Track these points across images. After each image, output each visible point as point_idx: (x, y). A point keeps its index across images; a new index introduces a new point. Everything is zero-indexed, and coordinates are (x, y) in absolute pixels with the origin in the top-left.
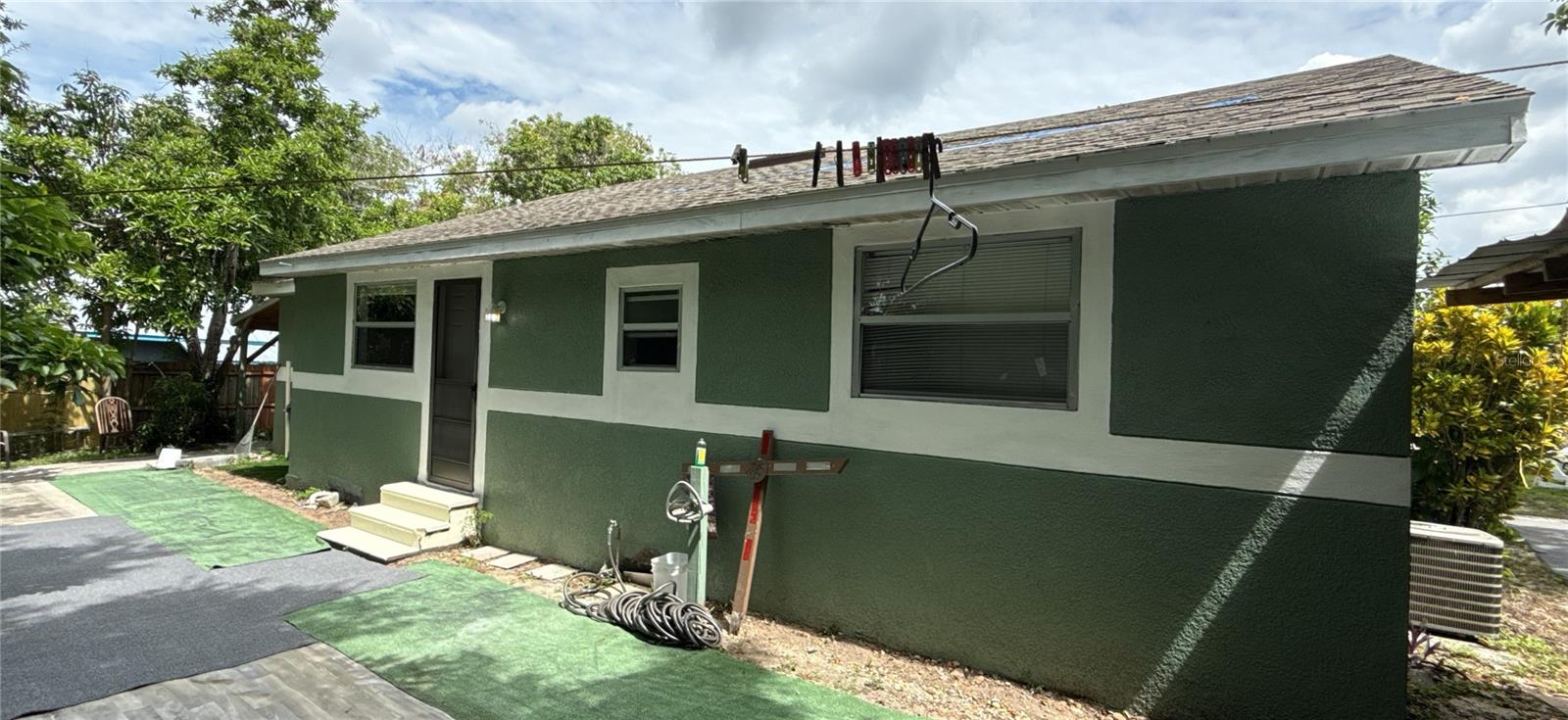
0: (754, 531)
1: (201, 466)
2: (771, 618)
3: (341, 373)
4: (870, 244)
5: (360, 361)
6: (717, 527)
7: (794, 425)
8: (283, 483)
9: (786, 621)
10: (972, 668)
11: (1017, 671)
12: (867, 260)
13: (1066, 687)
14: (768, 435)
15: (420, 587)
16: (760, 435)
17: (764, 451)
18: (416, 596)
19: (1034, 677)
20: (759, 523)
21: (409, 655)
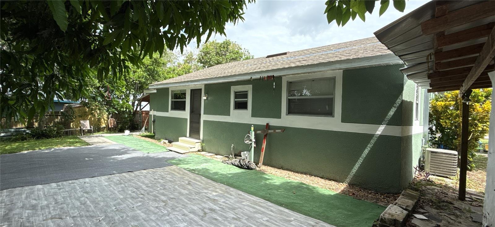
0: (264, 146)
1: (134, 135)
2: (268, 166)
3: (168, 112)
4: (290, 80)
5: (172, 109)
6: (256, 145)
7: (273, 122)
8: (154, 138)
9: (271, 166)
10: (311, 175)
11: (321, 176)
12: (290, 84)
13: (331, 178)
14: (267, 124)
15: (191, 158)
16: (266, 124)
17: (267, 128)
18: (191, 159)
19: (325, 176)
20: (265, 144)
21: (192, 168)
